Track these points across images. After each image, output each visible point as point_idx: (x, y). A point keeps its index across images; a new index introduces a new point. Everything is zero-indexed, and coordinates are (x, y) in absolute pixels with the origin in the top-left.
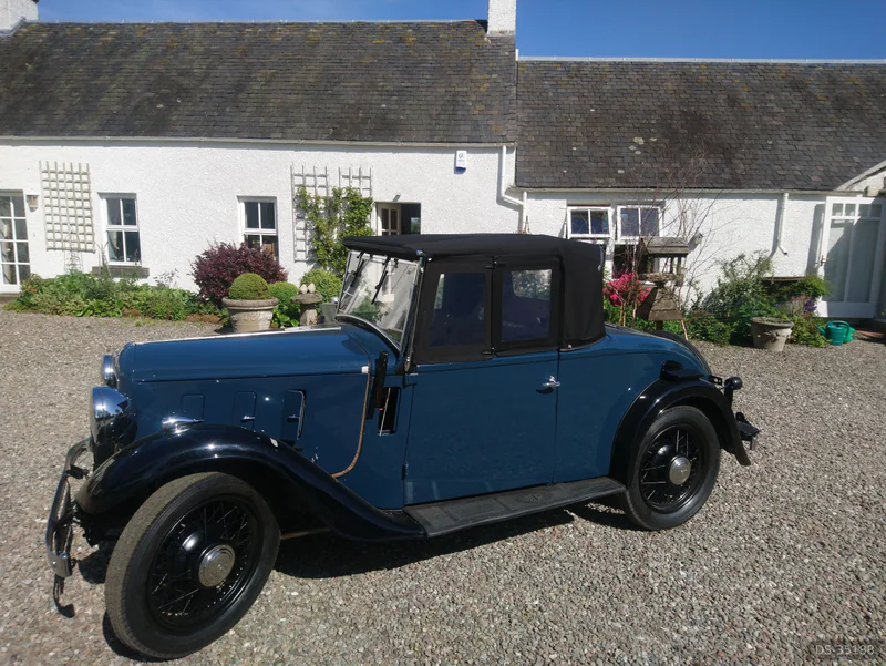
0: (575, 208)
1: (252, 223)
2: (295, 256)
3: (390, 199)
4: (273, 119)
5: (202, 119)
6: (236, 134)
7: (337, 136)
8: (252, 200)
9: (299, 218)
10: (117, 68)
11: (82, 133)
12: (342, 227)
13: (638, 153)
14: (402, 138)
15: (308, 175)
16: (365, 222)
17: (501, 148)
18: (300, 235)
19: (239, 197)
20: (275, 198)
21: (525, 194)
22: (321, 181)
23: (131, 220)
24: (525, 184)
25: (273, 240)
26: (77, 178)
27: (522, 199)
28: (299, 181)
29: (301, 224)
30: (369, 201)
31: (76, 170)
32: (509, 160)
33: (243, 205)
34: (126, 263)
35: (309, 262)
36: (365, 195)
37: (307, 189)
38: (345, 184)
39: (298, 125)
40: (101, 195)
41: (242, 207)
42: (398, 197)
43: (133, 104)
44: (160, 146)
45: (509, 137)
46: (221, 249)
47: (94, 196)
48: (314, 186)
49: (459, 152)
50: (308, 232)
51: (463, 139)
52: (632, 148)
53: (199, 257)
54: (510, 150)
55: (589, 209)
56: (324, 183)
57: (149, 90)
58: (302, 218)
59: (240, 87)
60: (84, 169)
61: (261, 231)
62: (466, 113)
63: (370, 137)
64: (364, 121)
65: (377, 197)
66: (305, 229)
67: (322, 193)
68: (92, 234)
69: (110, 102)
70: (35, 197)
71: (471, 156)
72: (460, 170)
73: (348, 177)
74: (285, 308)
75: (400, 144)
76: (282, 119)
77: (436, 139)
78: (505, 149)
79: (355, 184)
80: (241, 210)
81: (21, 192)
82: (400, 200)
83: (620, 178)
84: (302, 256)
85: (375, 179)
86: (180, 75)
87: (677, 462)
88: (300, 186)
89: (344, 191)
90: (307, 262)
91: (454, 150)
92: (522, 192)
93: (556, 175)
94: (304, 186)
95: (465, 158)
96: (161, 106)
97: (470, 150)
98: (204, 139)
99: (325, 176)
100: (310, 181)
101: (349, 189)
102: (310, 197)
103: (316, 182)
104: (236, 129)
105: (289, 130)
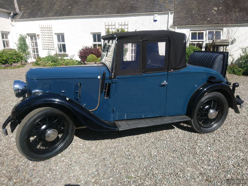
0: (193, 32)
1: (95, 41)
3: (134, 31)
4: (100, 9)
5: (81, 10)
6: (90, 14)
7: (118, 13)
8: (94, 34)
11: (49, 16)
13: (215, 12)
14: (137, 12)
15: (110, 25)
17: (169, 13)
19: (91, 33)
20: (101, 33)
21: (176, 27)
22: (114, 27)
23: (63, 41)
24: (176, 24)
26: (49, 29)
27: (175, 29)
28: (107, 27)
30: (127, 32)
31: (48, 27)
32: (171, 17)
33: (92, 35)
34: (63, 53)
36: (126, 30)
37: (110, 30)
38: (120, 27)
39: (107, 10)
40: (55, 34)
42: (136, 30)
43: (63, 7)
44: (70, 19)
45: (171, 9)
46: (86, 48)
47: (54, 34)
48: (111, 29)
49: (155, 15)
51: (156, 11)
52: (213, 11)
53: (80, 50)
54: (171, 13)
55: (197, 32)
57: (67, 3)
60: (50, 27)
61: (97, 43)
62: (158, 2)
63: (128, 12)
64: (126, 7)
65: (130, 31)
67: (114, 31)
68: (53, 45)
69: (56, 7)
70: (39, 35)
71: (159, 16)
72: (155, 21)
73: (121, 25)
75: (137, 14)
76: (103, 9)
77: (148, 11)
78: (170, 13)
79: (123, 27)
80: (91, 37)
81: (35, 34)
83: (209, 21)
85: (129, 26)
87: (211, 111)
88: (107, 29)
89: (120, 29)
91: (153, 14)
92: (175, 27)
93: (187, 21)
94: (108, 29)
95: (157, 17)
96: (70, 7)
97: (158, 14)
98: (81, 16)
99: (115, 25)
100: (110, 27)
101: (121, 29)
102: (110, 32)
103: (112, 27)
104: (90, 13)
105: (105, 12)
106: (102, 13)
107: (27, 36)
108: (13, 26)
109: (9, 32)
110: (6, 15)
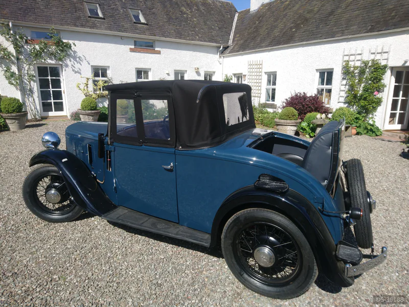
2: (339, 99)
3: (400, 64)
4: (341, 27)
5: (307, 32)
6: (320, 38)
7: (371, 30)
8: (322, 71)
9: (344, 79)
10: (285, 16)
11: (262, 47)
12: (367, 83)
15: (351, 55)
16: (380, 80)
18: (343, 88)
19: (317, 70)
20: (333, 69)
22: (359, 57)
23: (274, 84)
25: (329, 91)
26: (258, 66)
28: (346, 58)
29: (344, 82)
30: (385, 67)
31: (258, 63)
33: (318, 73)
34: (271, 102)
35: (345, 103)
36: (383, 63)
37: (350, 63)
38: (372, 57)
39: (352, 28)
40: (266, 73)
41: (318, 74)
42: (406, 62)
43: (284, 31)
44: (288, 49)
47: (263, 74)
48: (354, 61)
50: (347, 87)
56: (360, 58)
57: (292, 23)
58: (345, 79)
59: (332, 13)
60: (261, 63)
61: (325, 87)
63: (393, 27)
64: (393, 18)
65: (391, 63)
66: (346, 85)
67: (358, 64)
68: (260, 90)
69: (276, 32)
70: (245, 75)
73: (374, 53)
74: (311, 126)
76: (345, 26)
79: (378, 57)
81: (242, 74)
82: (407, 65)
84: (342, 100)
85: (391, 54)
86: (308, 13)
88: (345, 61)
89: (370, 62)
90: (344, 103)
94: (348, 61)
96: (294, 30)
98: (304, 43)
99: (361, 54)
100: (352, 58)
101: (373, 60)
102: (351, 67)
103: (355, 58)
104: (320, 35)
105: (346, 31)
106: (341, 34)
107: (233, 77)
108: (221, 64)
109: (214, 72)
110: (215, 50)
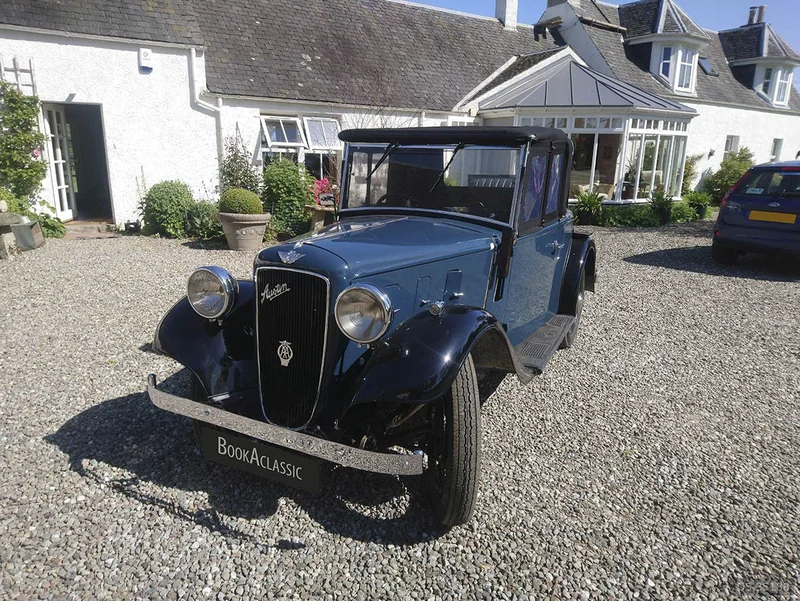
0: (268, 117)
3: (61, 98)
13: (309, 68)
14: (69, 28)
16: (32, 125)
17: (190, 50)
21: (220, 100)
24: (218, 90)
27: (217, 106)
30: (34, 100)
32: (199, 63)
36: (27, 92)
42: (72, 95)
45: (197, 41)
49: (143, 50)
51: (144, 36)
52: (303, 63)
54: (199, 53)
55: (281, 119)
62: (138, 8)
63: (23, 22)
71: (158, 56)
72: (146, 70)
75: (69, 34)
77: (112, 33)
78: (193, 51)
79: (10, 78)
82: (75, 101)
83: (301, 91)
85: (37, 74)
91: (137, 48)
92: (217, 98)
93: (245, 83)
95: (151, 57)
97: (156, 49)
